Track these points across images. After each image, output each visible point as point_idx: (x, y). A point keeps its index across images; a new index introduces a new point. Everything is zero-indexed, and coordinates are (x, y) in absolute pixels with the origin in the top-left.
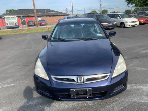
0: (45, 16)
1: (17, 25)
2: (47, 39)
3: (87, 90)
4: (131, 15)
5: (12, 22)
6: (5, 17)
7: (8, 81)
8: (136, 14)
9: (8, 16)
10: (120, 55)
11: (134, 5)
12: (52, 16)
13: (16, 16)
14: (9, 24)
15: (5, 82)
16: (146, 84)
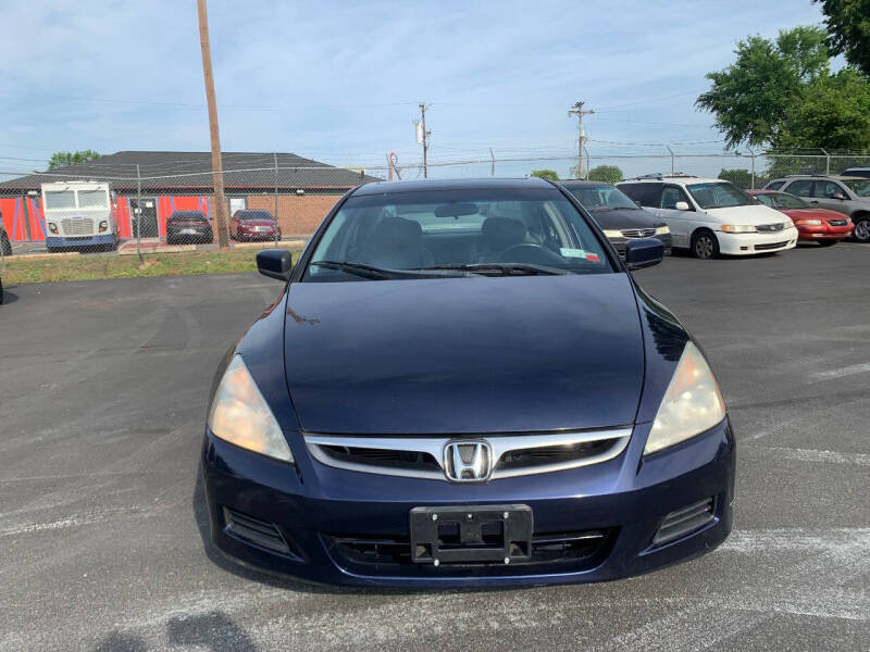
0: (271, 190)
1: (109, 231)
2: (284, 274)
3: (506, 515)
4: (752, 191)
5: (83, 217)
6: (46, 187)
7: (45, 504)
8: (781, 191)
9: (59, 186)
10: (689, 345)
11: (767, 145)
12: (308, 191)
13: (105, 187)
14: (61, 229)
15: (26, 509)
16: (846, 530)
